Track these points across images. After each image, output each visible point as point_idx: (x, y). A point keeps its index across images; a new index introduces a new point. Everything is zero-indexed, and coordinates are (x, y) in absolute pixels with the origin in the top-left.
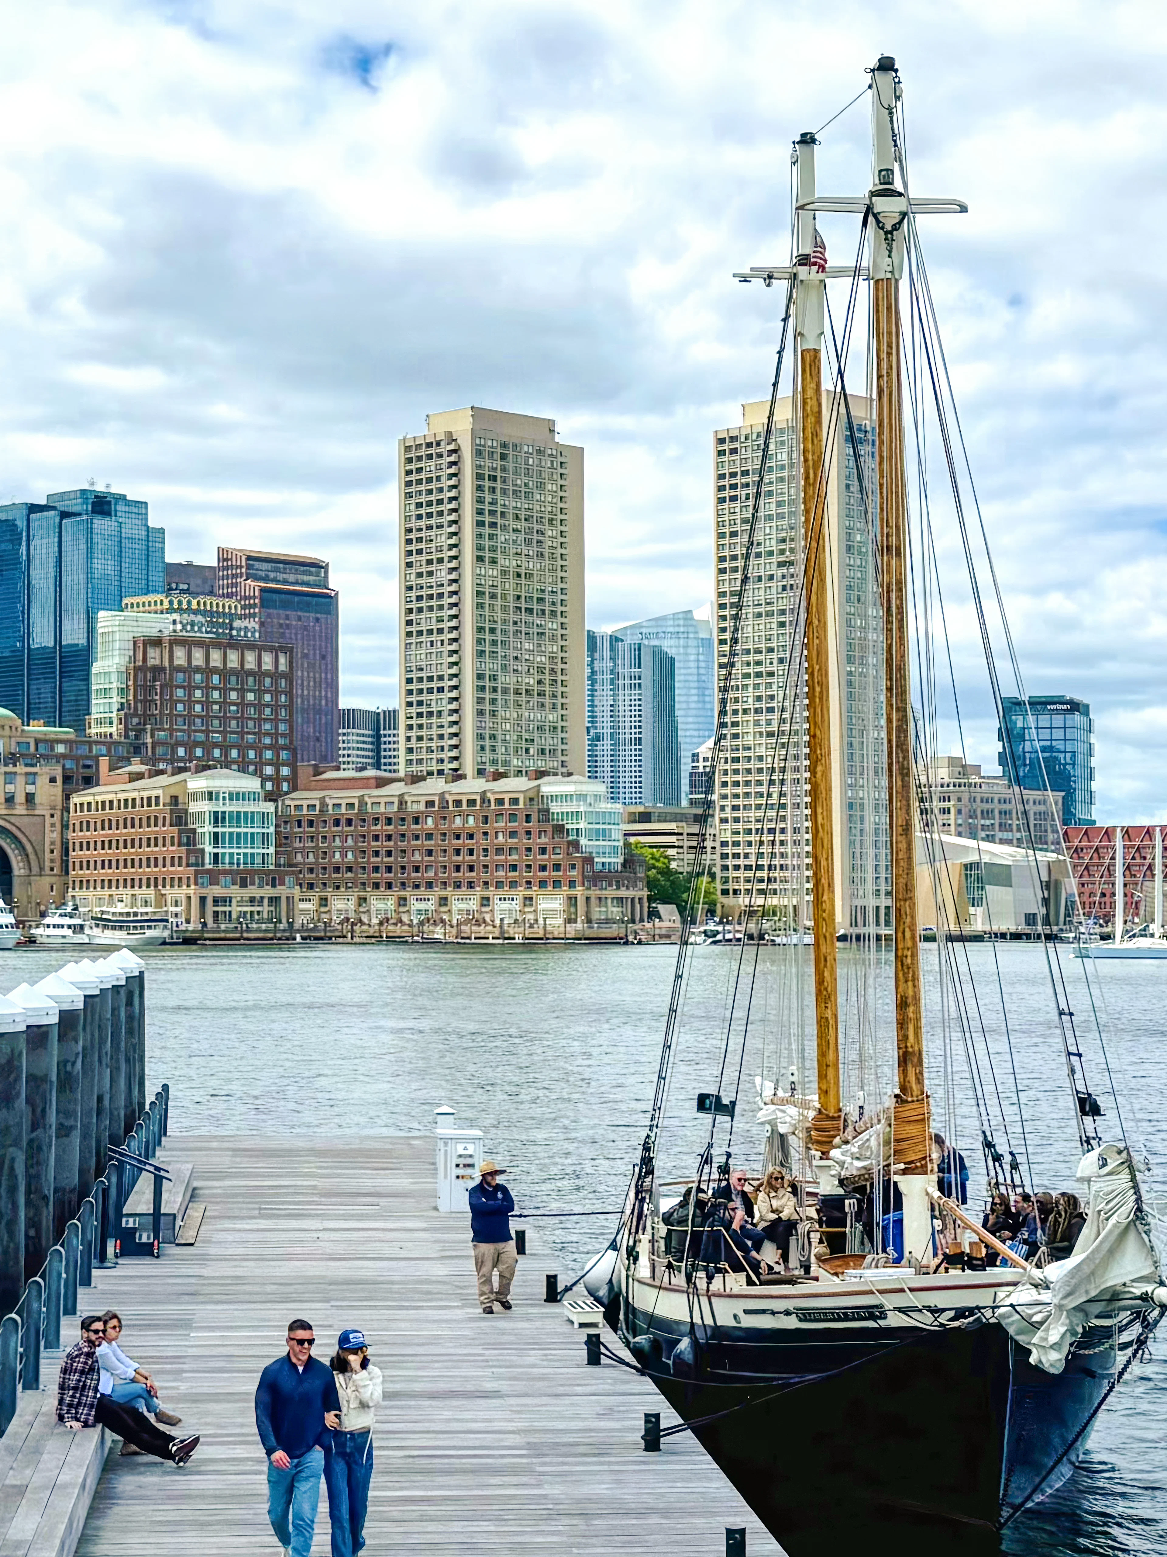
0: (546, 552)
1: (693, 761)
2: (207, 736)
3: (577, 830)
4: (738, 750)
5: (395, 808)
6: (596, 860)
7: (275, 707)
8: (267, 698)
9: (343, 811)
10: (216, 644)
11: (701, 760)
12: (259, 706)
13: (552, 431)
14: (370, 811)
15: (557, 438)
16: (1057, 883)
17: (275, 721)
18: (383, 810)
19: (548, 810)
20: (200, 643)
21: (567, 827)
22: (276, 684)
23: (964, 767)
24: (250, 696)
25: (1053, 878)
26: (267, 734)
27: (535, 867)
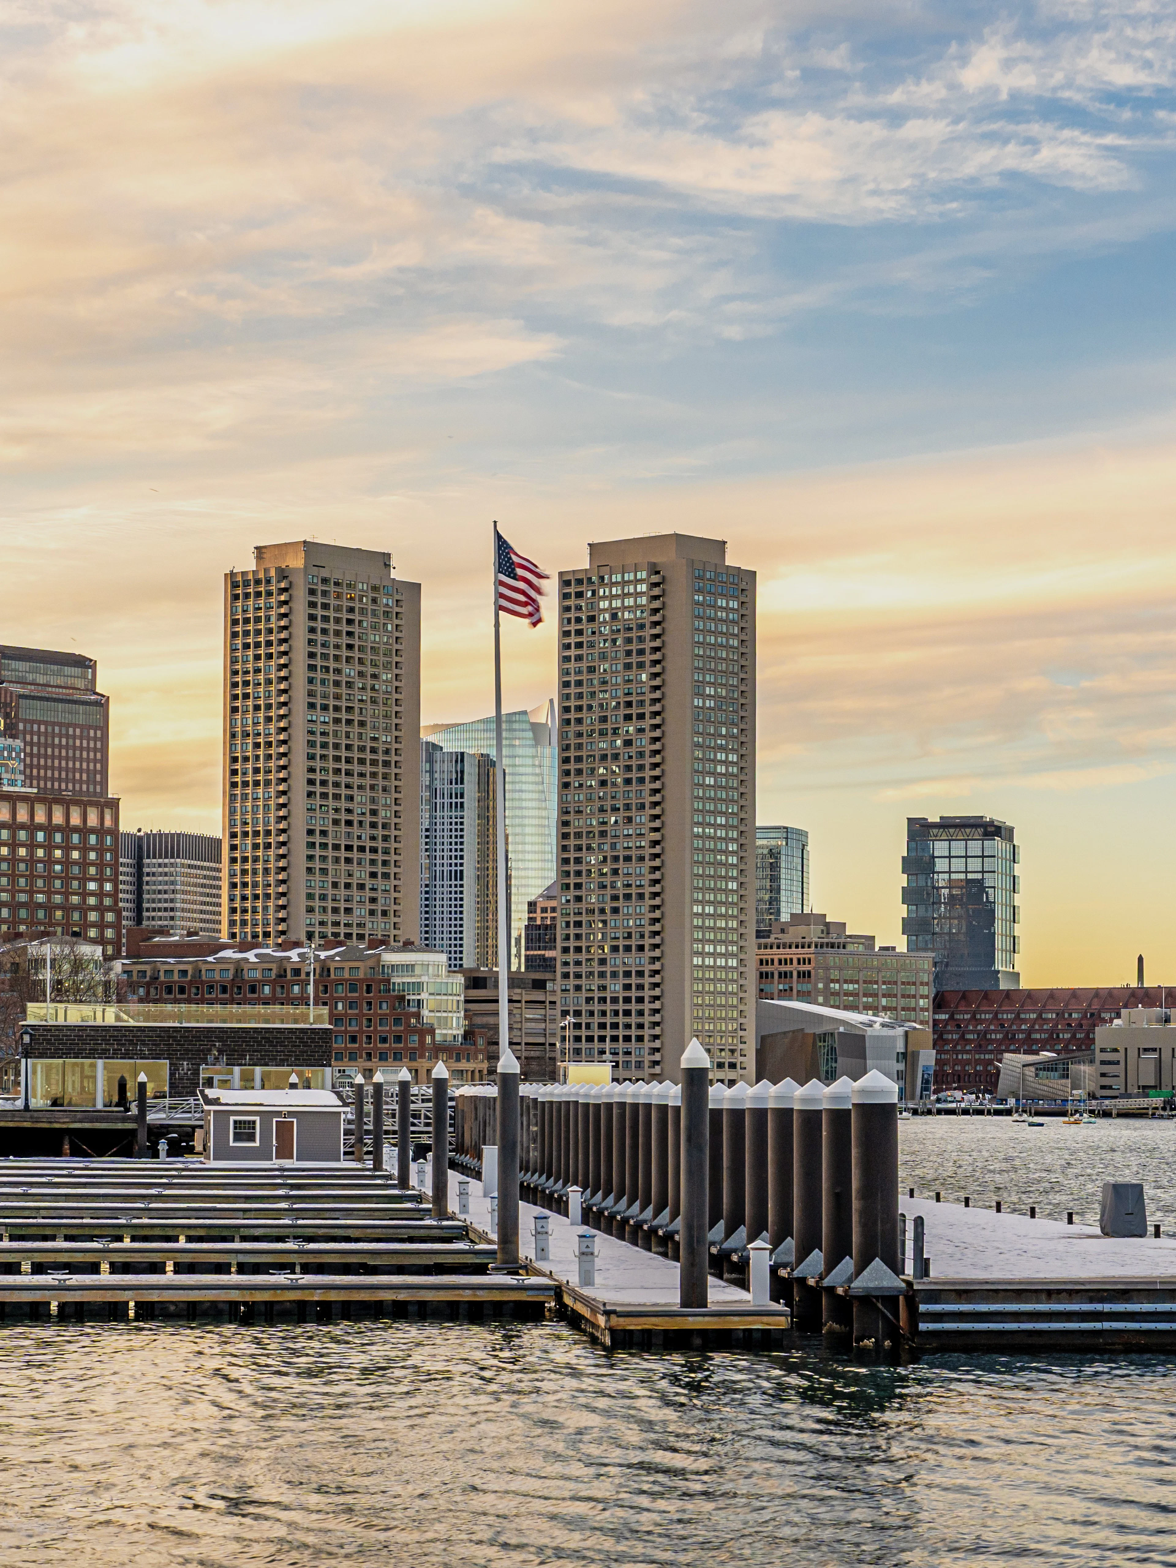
0: (381, 697)
1: (530, 912)
2: (31, 897)
3: (419, 1000)
4: (581, 914)
5: (230, 975)
6: (437, 1031)
7: (100, 865)
8: (92, 856)
9: (176, 977)
10: (38, 799)
11: (539, 910)
12: (84, 863)
13: (387, 566)
14: (204, 978)
15: (394, 574)
16: (915, 1055)
17: (101, 881)
18: (217, 978)
19: (389, 981)
20: (24, 798)
21: (407, 997)
22: (102, 841)
23: (827, 925)
24: (75, 855)
25: (909, 1050)
26: (92, 894)
27: (376, 1038)
